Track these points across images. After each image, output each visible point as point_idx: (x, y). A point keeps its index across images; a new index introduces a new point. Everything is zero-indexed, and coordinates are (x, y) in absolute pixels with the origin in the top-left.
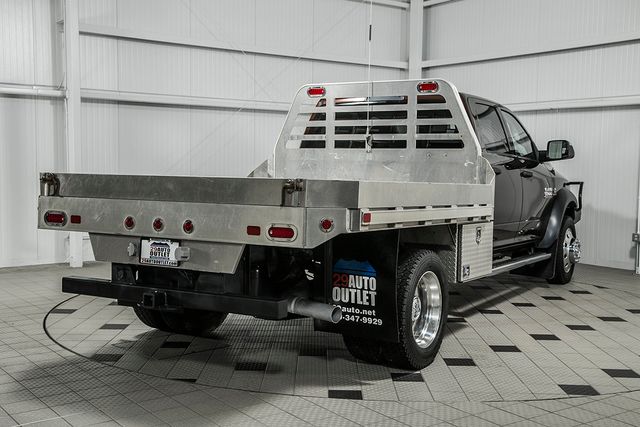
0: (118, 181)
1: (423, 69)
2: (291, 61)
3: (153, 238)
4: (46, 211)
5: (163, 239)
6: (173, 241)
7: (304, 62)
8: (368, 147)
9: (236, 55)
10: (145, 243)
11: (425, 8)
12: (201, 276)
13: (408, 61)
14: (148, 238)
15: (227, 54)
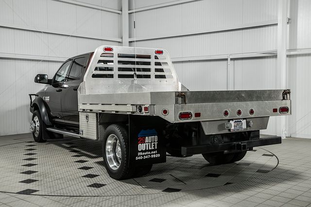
0: (219, 94)
1: (129, 42)
2: (66, 37)
3: (235, 119)
4: (180, 112)
5: (239, 119)
6: (244, 119)
7: (73, 38)
8: (135, 78)
9: (38, 34)
10: (231, 122)
11: (129, 14)
12: (252, 133)
13: (122, 38)
14: (232, 120)
15: (33, 33)
